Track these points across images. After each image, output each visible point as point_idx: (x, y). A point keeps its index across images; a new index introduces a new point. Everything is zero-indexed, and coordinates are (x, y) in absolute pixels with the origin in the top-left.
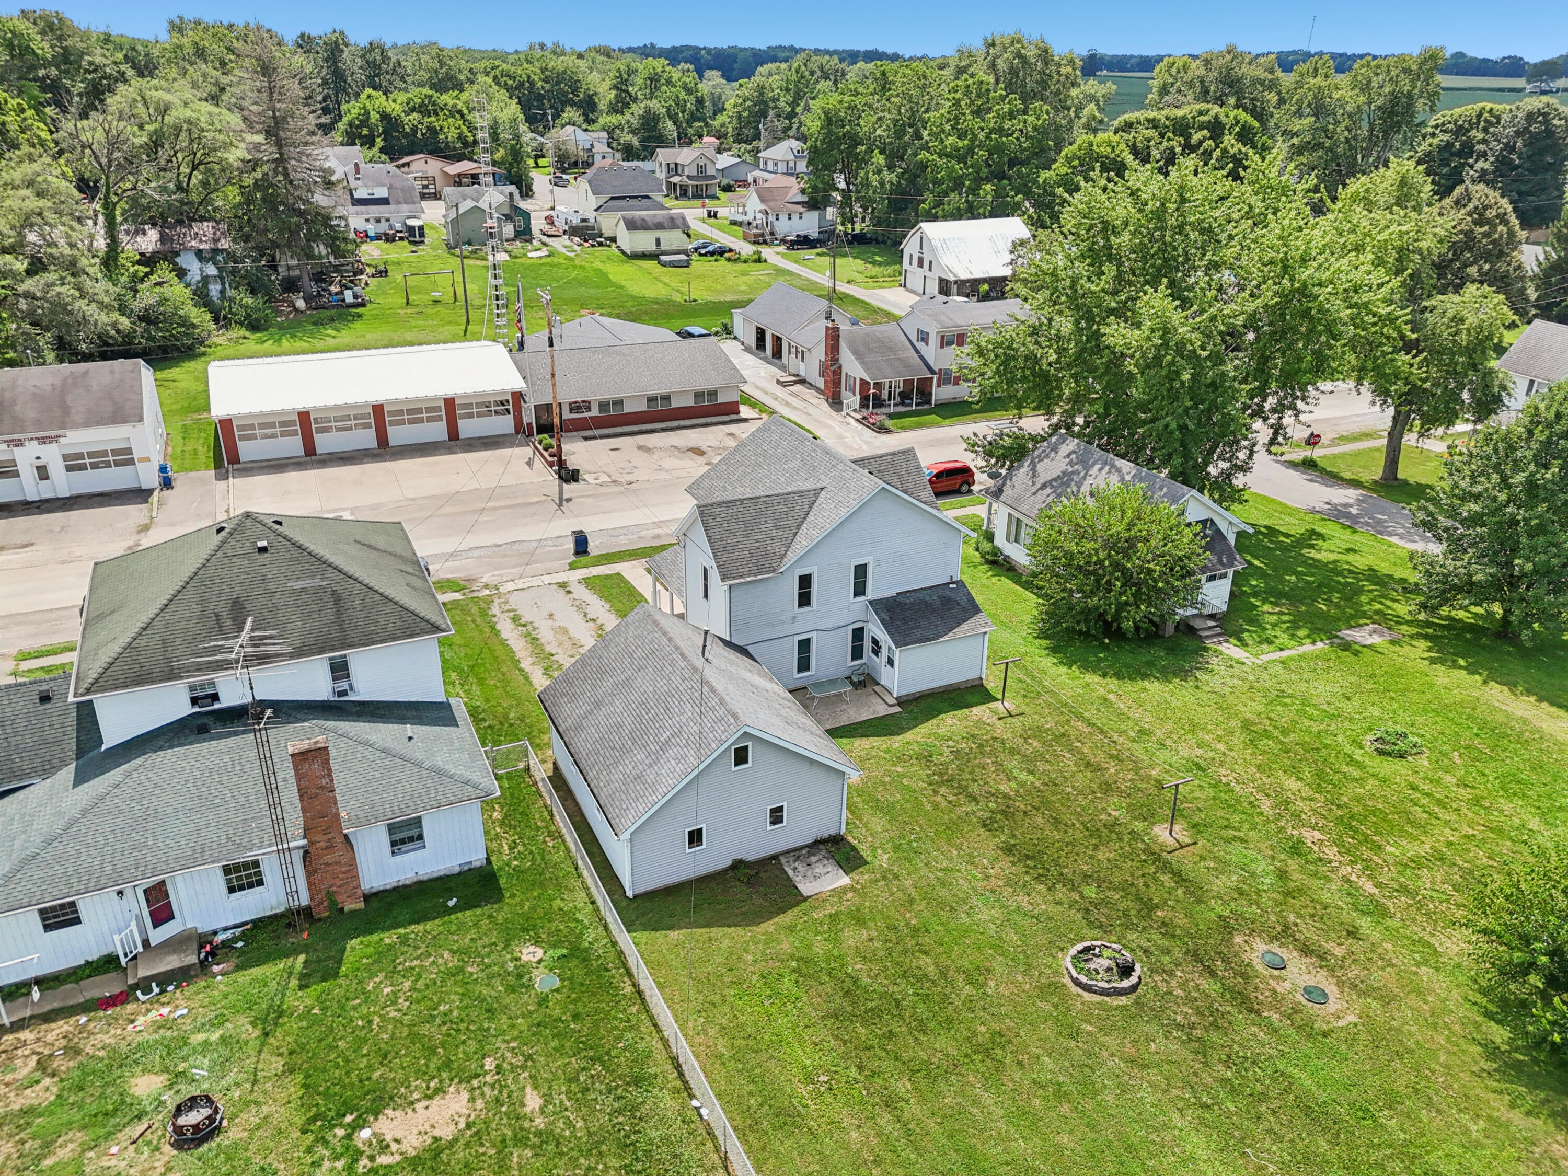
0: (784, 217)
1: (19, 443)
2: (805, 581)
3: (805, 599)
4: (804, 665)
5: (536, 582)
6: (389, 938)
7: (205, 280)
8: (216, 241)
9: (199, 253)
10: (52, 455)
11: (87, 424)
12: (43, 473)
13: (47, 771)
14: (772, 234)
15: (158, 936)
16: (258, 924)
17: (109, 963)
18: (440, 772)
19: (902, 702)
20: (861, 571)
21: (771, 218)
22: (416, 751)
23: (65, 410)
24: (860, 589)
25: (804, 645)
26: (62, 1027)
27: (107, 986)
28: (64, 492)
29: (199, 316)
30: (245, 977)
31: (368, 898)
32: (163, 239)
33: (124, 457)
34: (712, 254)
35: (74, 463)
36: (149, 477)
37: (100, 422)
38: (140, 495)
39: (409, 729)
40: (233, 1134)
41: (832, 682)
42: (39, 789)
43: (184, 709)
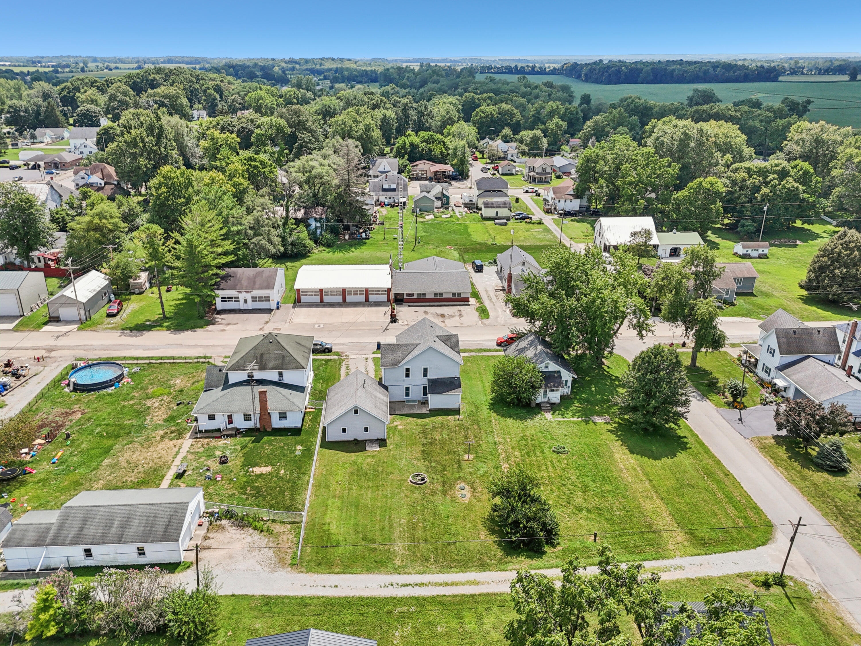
0: (562, 202)
1: (241, 292)
2: (408, 370)
3: (407, 375)
4: (407, 394)
5: (360, 356)
6: (273, 438)
7: (316, 228)
8: (322, 214)
9: (316, 219)
10: (249, 297)
11: (258, 289)
12: (246, 301)
13: (217, 387)
14: (555, 208)
15: (229, 426)
16: (249, 429)
17: (219, 430)
18: (293, 403)
19: (430, 410)
20: (426, 370)
21: (557, 201)
22: (290, 397)
23: (254, 283)
24: (425, 375)
25: (407, 389)
26: (207, 440)
27: (217, 434)
28: (250, 308)
29: (309, 243)
30: (242, 439)
31: (274, 429)
32: (306, 213)
33: (267, 299)
34: (520, 219)
35: (254, 299)
36: (273, 306)
37: (262, 288)
38: (269, 311)
39: (291, 391)
40: (229, 464)
41: (414, 401)
42: (215, 390)
43: (246, 378)
